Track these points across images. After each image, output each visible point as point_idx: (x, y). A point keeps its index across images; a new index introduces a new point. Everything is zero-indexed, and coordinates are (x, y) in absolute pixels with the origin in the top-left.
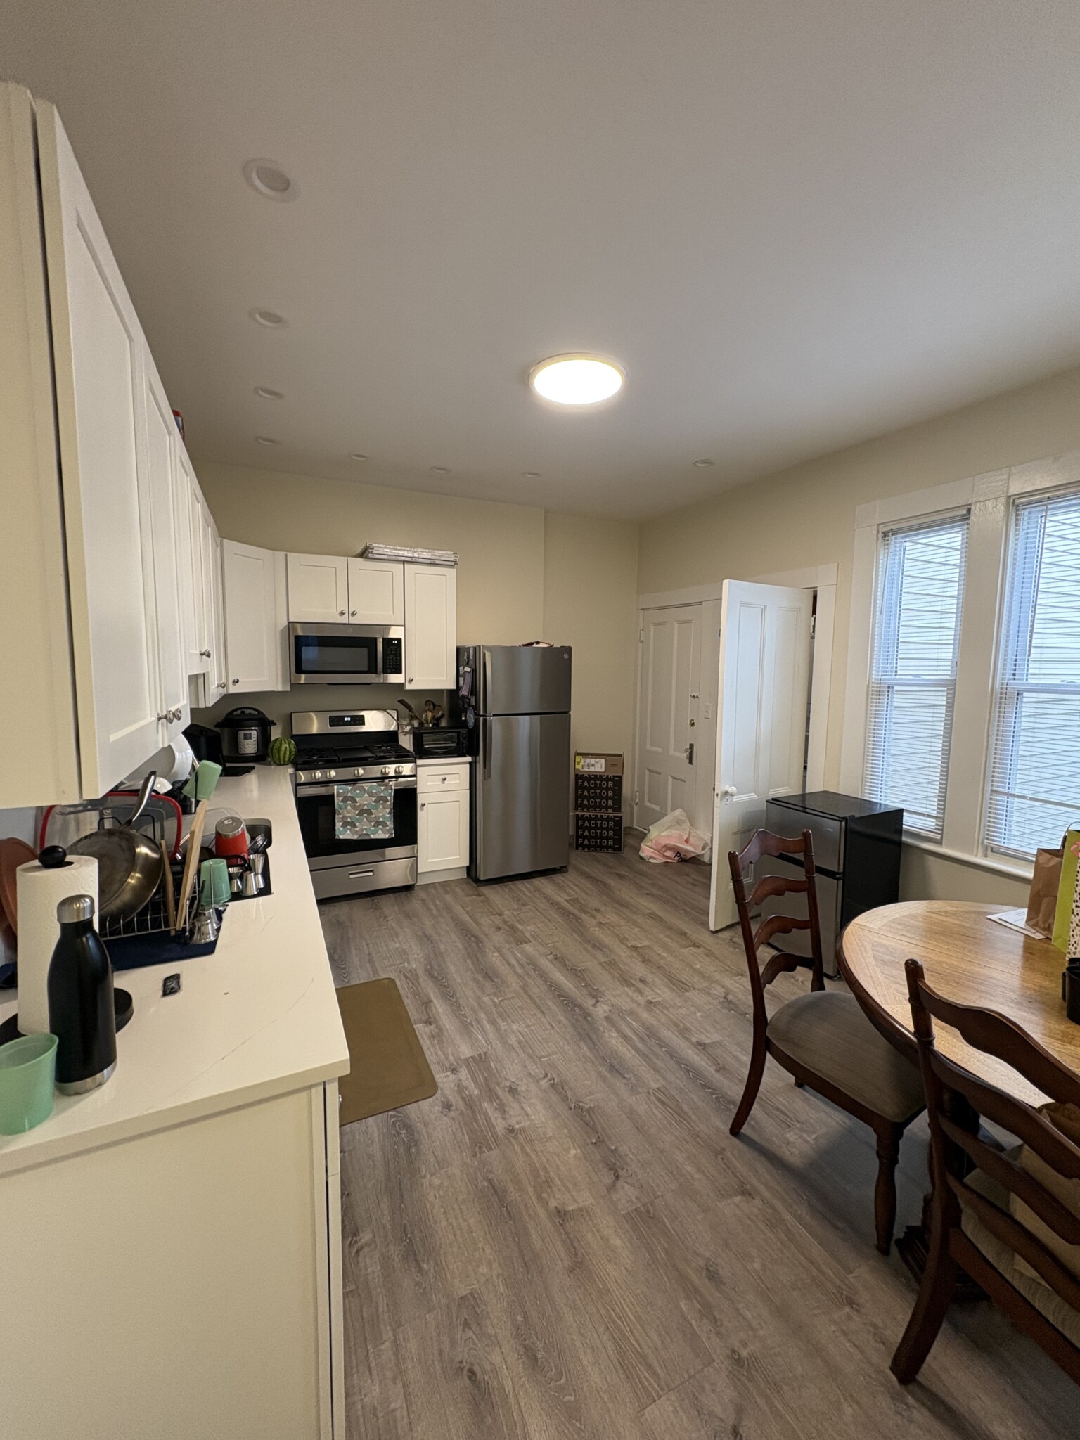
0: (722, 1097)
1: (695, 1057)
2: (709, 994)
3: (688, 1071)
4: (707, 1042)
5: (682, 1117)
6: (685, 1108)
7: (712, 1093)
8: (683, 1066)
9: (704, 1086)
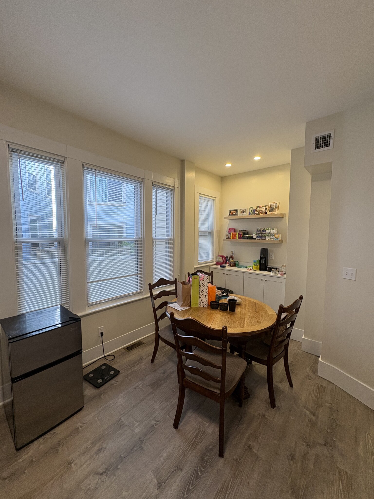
0: (201, 465)
1: (173, 488)
2: (96, 489)
3: (189, 490)
4: (156, 481)
5: (228, 487)
6: (220, 486)
7: (201, 471)
8: (185, 496)
9: (197, 477)
